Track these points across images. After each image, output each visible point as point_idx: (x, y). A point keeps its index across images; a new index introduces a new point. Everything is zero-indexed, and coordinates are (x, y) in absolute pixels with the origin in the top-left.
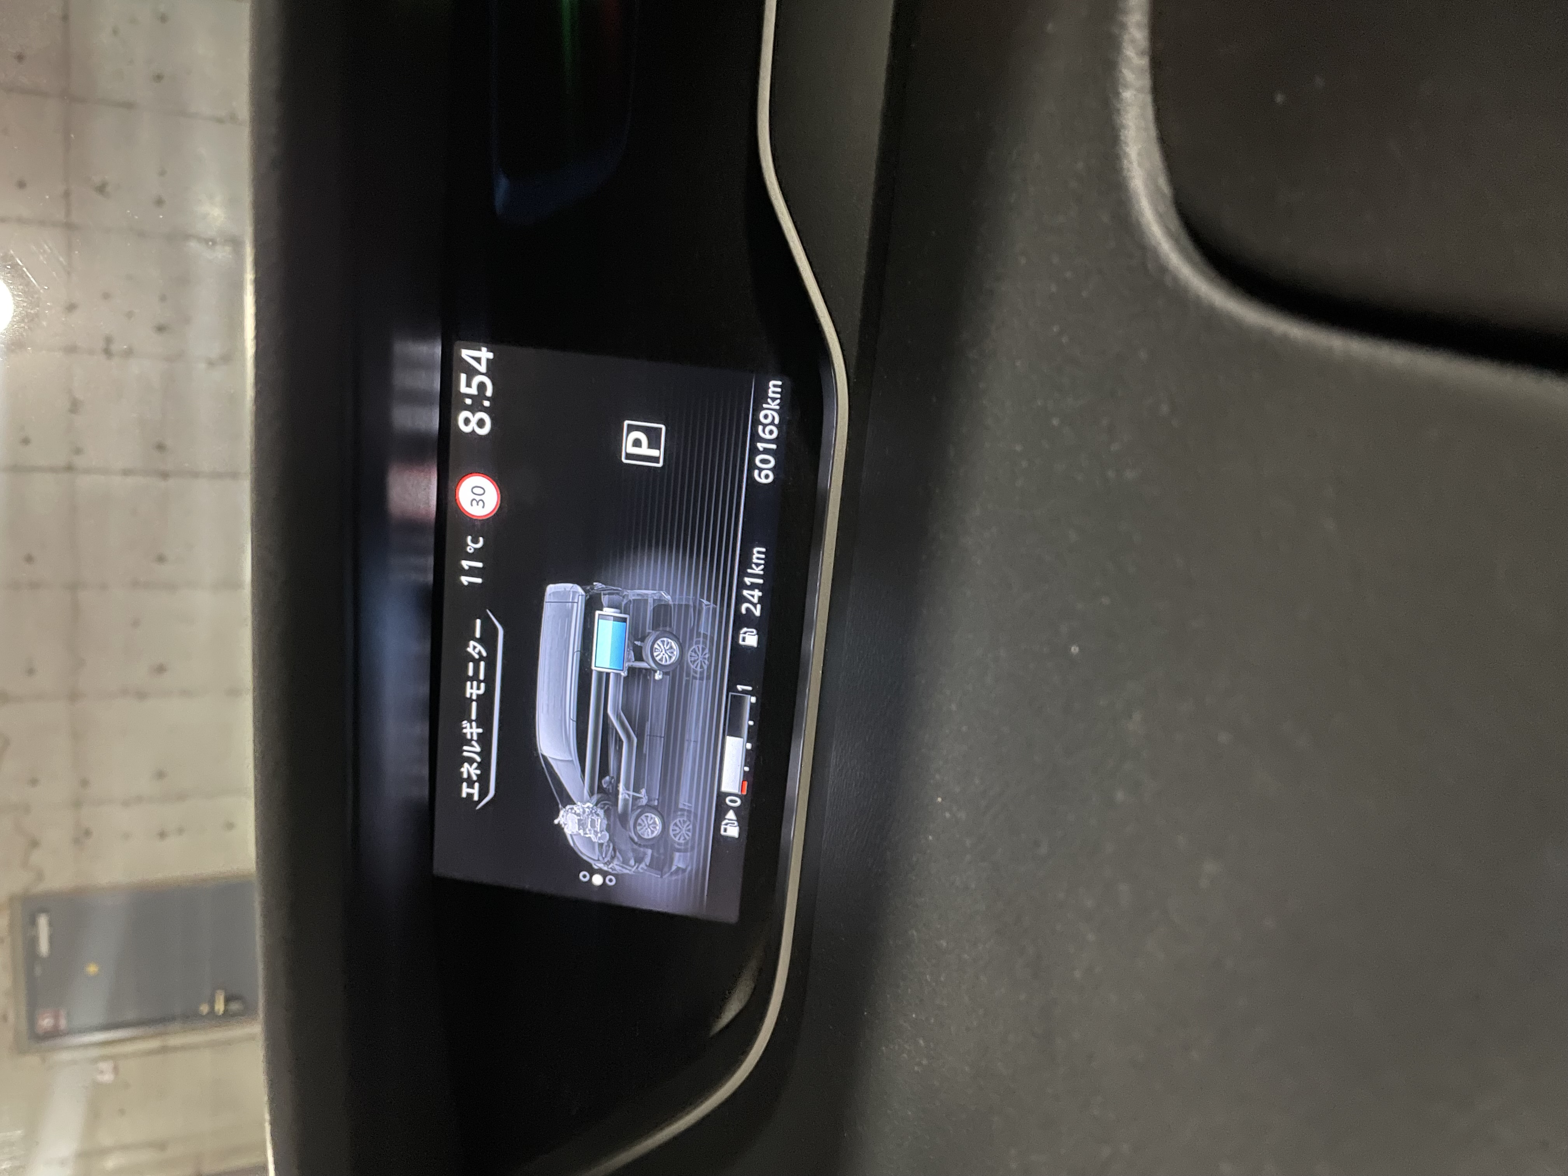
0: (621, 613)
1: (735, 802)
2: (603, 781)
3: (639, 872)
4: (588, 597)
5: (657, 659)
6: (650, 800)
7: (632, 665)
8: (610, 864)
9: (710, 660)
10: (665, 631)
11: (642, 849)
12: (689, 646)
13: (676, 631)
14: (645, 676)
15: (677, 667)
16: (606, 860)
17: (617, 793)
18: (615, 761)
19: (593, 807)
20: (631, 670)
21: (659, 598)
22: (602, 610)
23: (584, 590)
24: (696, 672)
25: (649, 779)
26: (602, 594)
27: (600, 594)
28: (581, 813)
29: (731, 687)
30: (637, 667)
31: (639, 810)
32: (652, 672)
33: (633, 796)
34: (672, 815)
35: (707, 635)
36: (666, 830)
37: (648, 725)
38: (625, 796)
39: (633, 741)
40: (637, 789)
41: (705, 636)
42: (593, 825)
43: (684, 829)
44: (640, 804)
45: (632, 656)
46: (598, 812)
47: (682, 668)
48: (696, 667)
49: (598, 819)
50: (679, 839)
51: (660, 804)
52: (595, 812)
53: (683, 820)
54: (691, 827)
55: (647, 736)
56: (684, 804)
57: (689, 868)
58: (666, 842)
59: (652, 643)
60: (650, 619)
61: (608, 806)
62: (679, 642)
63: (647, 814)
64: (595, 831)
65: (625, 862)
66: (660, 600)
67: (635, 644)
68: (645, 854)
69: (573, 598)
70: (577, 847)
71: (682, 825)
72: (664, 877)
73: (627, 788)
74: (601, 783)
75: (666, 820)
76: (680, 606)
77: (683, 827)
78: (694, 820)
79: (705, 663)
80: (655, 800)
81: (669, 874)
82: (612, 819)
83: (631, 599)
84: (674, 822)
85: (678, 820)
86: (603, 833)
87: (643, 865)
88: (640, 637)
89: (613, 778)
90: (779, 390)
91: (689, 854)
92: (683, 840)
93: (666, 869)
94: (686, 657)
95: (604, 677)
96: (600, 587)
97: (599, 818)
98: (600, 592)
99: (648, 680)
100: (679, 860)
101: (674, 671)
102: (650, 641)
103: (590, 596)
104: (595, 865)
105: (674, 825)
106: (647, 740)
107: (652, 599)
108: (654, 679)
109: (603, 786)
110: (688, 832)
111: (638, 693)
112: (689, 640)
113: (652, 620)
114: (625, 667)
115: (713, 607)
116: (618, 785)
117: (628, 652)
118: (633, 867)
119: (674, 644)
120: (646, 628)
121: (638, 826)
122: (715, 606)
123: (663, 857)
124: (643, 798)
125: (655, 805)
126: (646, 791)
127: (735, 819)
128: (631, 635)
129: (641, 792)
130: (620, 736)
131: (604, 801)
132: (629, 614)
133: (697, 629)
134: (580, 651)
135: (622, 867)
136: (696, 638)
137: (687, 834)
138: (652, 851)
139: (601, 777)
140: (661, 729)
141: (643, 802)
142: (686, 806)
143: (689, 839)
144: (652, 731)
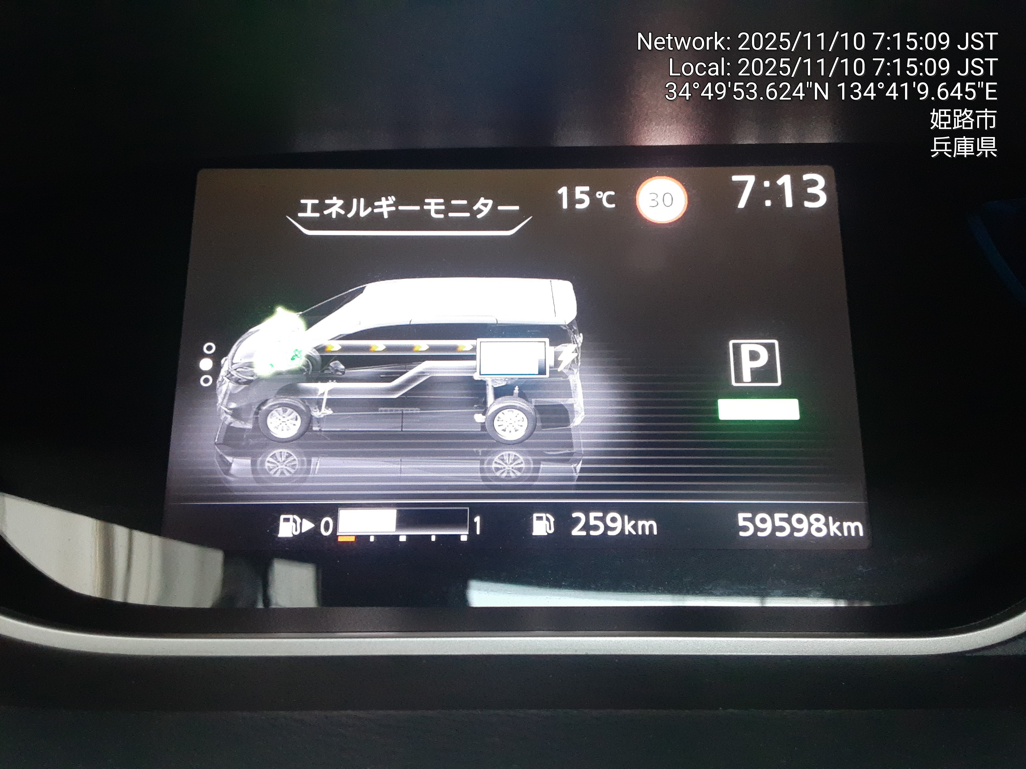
0: (550, 368)
1: (327, 528)
2: (337, 362)
3: (220, 415)
4: (564, 328)
5: (500, 415)
6: (319, 420)
7: (487, 385)
8: (228, 378)
9: (507, 479)
10: (536, 420)
11: (252, 416)
12: (521, 451)
13: (537, 434)
14: (476, 402)
15: (493, 439)
16: (234, 373)
17: (325, 379)
18: (365, 374)
19: (304, 353)
20: (482, 385)
21: (575, 410)
22: (551, 345)
23: (571, 322)
24: (490, 463)
25: (350, 417)
26: (570, 345)
27: (569, 342)
28: (293, 338)
29: (476, 509)
30: (487, 392)
31: (303, 408)
32: (484, 410)
33: (323, 399)
34: (301, 450)
35: (538, 472)
36: (281, 444)
37: (416, 410)
38: (321, 390)
39: (392, 394)
40: (331, 403)
41: (537, 470)
43: (284, 467)
44: (311, 409)
45: (499, 384)
46: (296, 358)
47: (493, 445)
48: (496, 463)
49: (289, 361)
50: (268, 462)
51: (314, 433)
53: (295, 465)
54: (288, 475)
55: (402, 411)
56: (316, 465)
57: (229, 478)
58: (265, 445)
59: (520, 407)
60: (548, 402)
61: (308, 371)
62: (525, 440)
63: (299, 417)
65: (232, 397)
66: (573, 412)
67: (515, 387)
68: (246, 421)
69: (559, 312)
70: (249, 336)
71: (288, 465)
72: (215, 447)
73: (331, 392)
74: (335, 360)
75: (294, 442)
76: (570, 437)
77: (286, 466)
78: (296, 478)
79: (503, 473)
80: (319, 426)
81: (221, 453)
82: (291, 377)
83: (567, 379)
84: (293, 454)
85: (296, 459)
86: (271, 366)
87: (230, 419)
88: (524, 392)
89: (343, 373)
90: (853, 534)
91: (251, 476)
92: (268, 467)
93: (228, 449)
94: (505, 449)
95: (471, 354)
96: (578, 342)
97: (291, 362)
98: (572, 339)
99: (473, 406)
100: (241, 465)
101: (488, 436)
102: (520, 403)
103: (566, 330)
104: (226, 360)
105: (287, 453)
106: (397, 411)
107: (573, 402)
108: (473, 414)
109: (332, 361)
110: (279, 472)
111: (454, 395)
112: (529, 451)
113: (547, 404)
114: (484, 378)
115: (575, 476)
116: (335, 381)
117: (504, 379)
118: (226, 407)
119: (520, 433)
120: (537, 398)
121: (283, 409)
122: (577, 478)
123: (244, 444)
124: (320, 412)
125: (312, 427)
126: (331, 415)
127: (303, 531)
128: (526, 382)
129: (327, 409)
130: (398, 377)
131: (312, 365)
132: (552, 377)
133: (544, 460)
134: (497, 324)
135: (226, 393)
136: (534, 460)
137: (276, 472)
138: (250, 429)
139: (342, 359)
140: (413, 427)
141: (315, 413)
142: (315, 467)
143: (269, 474)
144: (408, 416)
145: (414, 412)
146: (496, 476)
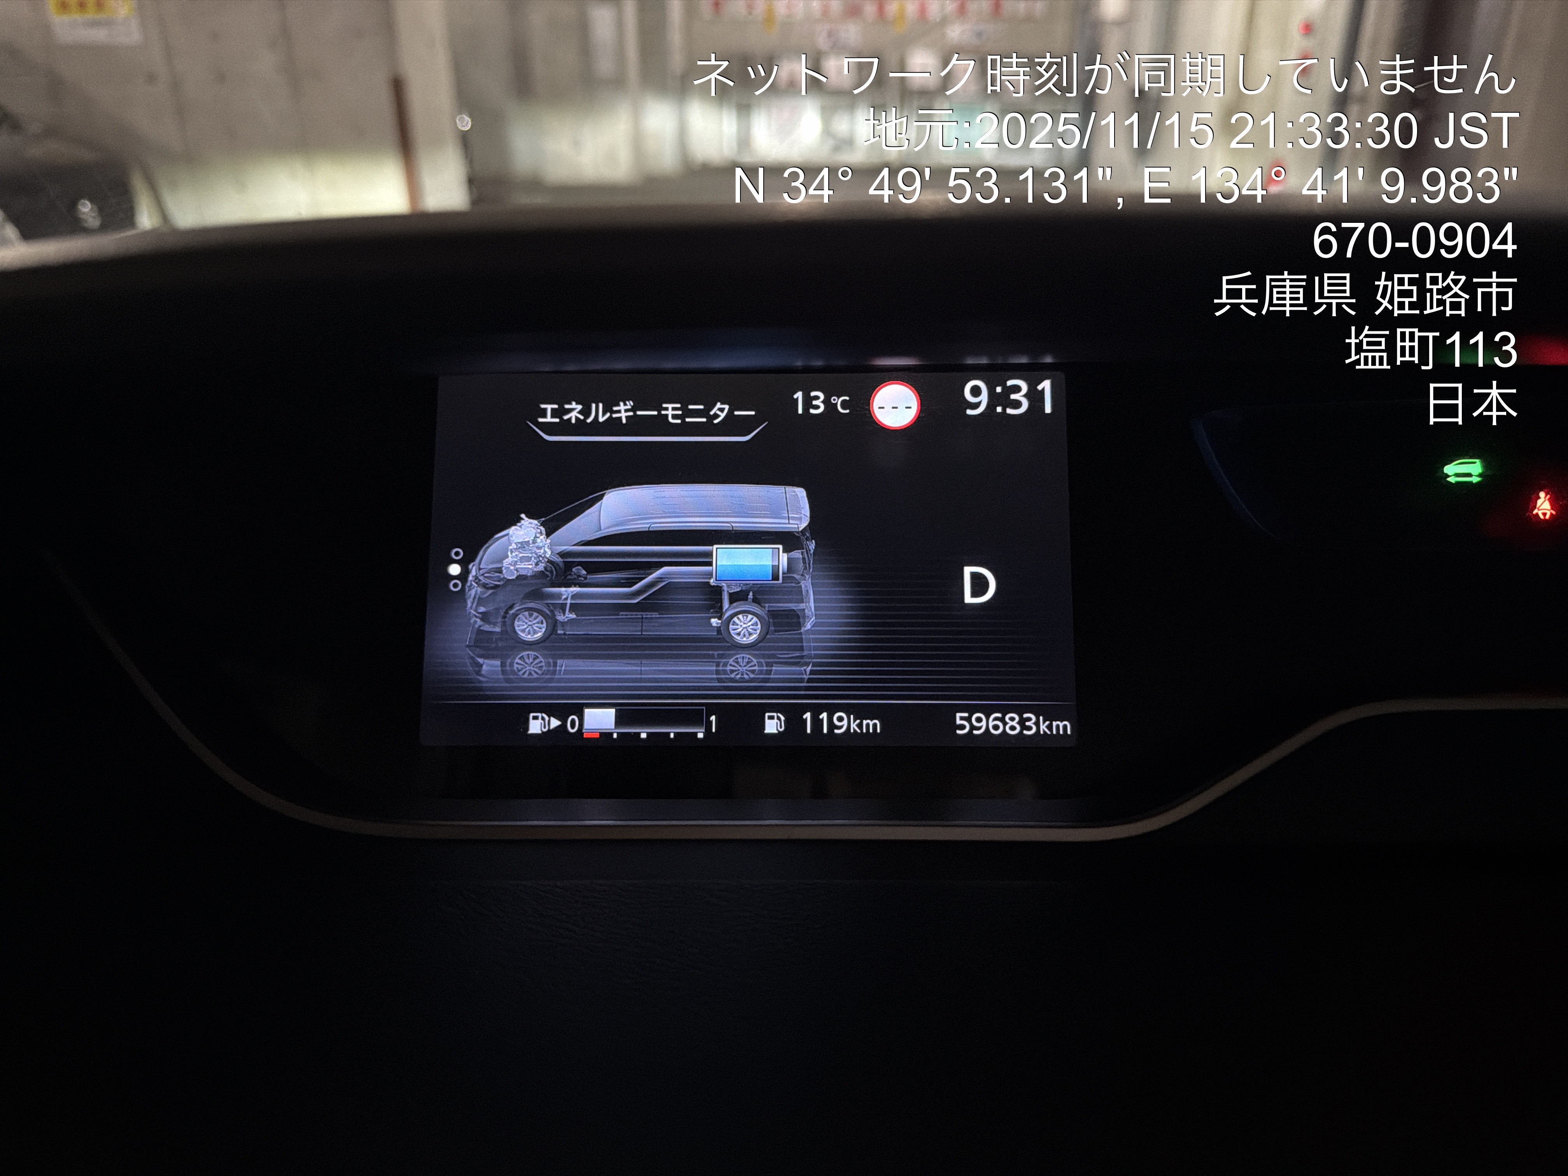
0: (783, 573)
1: (573, 726)
2: (579, 567)
3: (470, 619)
4: (797, 535)
5: (735, 619)
6: (563, 624)
7: (723, 590)
8: (476, 583)
9: (741, 680)
10: (768, 625)
11: (500, 620)
12: (756, 654)
13: (768, 639)
14: (712, 607)
15: (727, 642)
16: (481, 578)
17: (568, 586)
18: (606, 579)
19: (547, 558)
20: (718, 590)
21: (806, 615)
22: (783, 552)
23: (804, 529)
24: (725, 665)
25: (592, 621)
26: (803, 551)
27: (803, 549)
28: (537, 544)
29: (712, 709)
30: (723, 597)
31: (548, 612)
32: (719, 615)
33: (566, 604)
34: (546, 652)
35: (770, 674)
36: (528, 646)
37: (655, 615)
38: (565, 594)
39: (633, 599)
40: (574, 608)
41: (769, 672)
42: (523, 560)
43: (531, 668)
44: (556, 613)
45: (735, 589)
46: (541, 564)
47: (729, 648)
48: (731, 665)
49: (532, 565)
50: (517, 663)
51: (559, 636)
52: (540, 561)
53: (542, 666)
54: (535, 676)
55: (642, 615)
56: (562, 666)
57: (481, 678)
58: (513, 648)
59: (753, 612)
60: (781, 607)
61: (550, 575)
62: (758, 643)
63: (544, 621)
64: (516, 562)
65: (481, 601)
66: (804, 617)
67: (749, 592)
68: (495, 624)
69: (793, 518)
70: (495, 542)
71: (535, 666)
72: (467, 649)
73: (575, 596)
74: (577, 566)
75: (540, 644)
76: (801, 640)
77: (533, 667)
78: (544, 678)
79: (737, 674)
80: (563, 630)
81: (472, 655)
82: (533, 582)
83: (799, 585)
84: (539, 656)
85: (542, 660)
86: (515, 572)
87: (479, 622)
88: (758, 597)
89: (586, 578)
90: (1061, 732)
91: (501, 677)
92: (517, 668)
93: (478, 651)
94: (740, 652)
95: (706, 560)
96: (810, 548)
97: (534, 566)
98: (805, 547)
99: (709, 611)
100: (492, 666)
101: (723, 640)
102: (756, 609)
103: (799, 537)
104: (473, 566)
105: (535, 655)
106: (636, 615)
107: (805, 608)
108: (711, 618)
109: (574, 567)
110: (527, 673)
111: (692, 600)
112: (763, 654)
113: (779, 609)
114: (720, 583)
115: (804, 678)
116: (577, 586)
117: (738, 585)
118: (476, 611)
119: (754, 637)
120: (770, 603)
121: (529, 613)
122: (806, 680)
123: (493, 645)
124: (564, 616)
125: (557, 631)
126: (574, 619)
128: (760, 587)
129: (571, 613)
130: (637, 583)
131: (556, 572)
132: (785, 583)
133: (776, 663)
134: (733, 530)
135: (475, 597)
136: (766, 663)
137: (524, 674)
138: (498, 632)
139: (584, 565)
140: (652, 631)
141: (560, 617)
142: (560, 669)
143: (518, 675)
144: (647, 621)
145: (654, 616)
146: (732, 678)
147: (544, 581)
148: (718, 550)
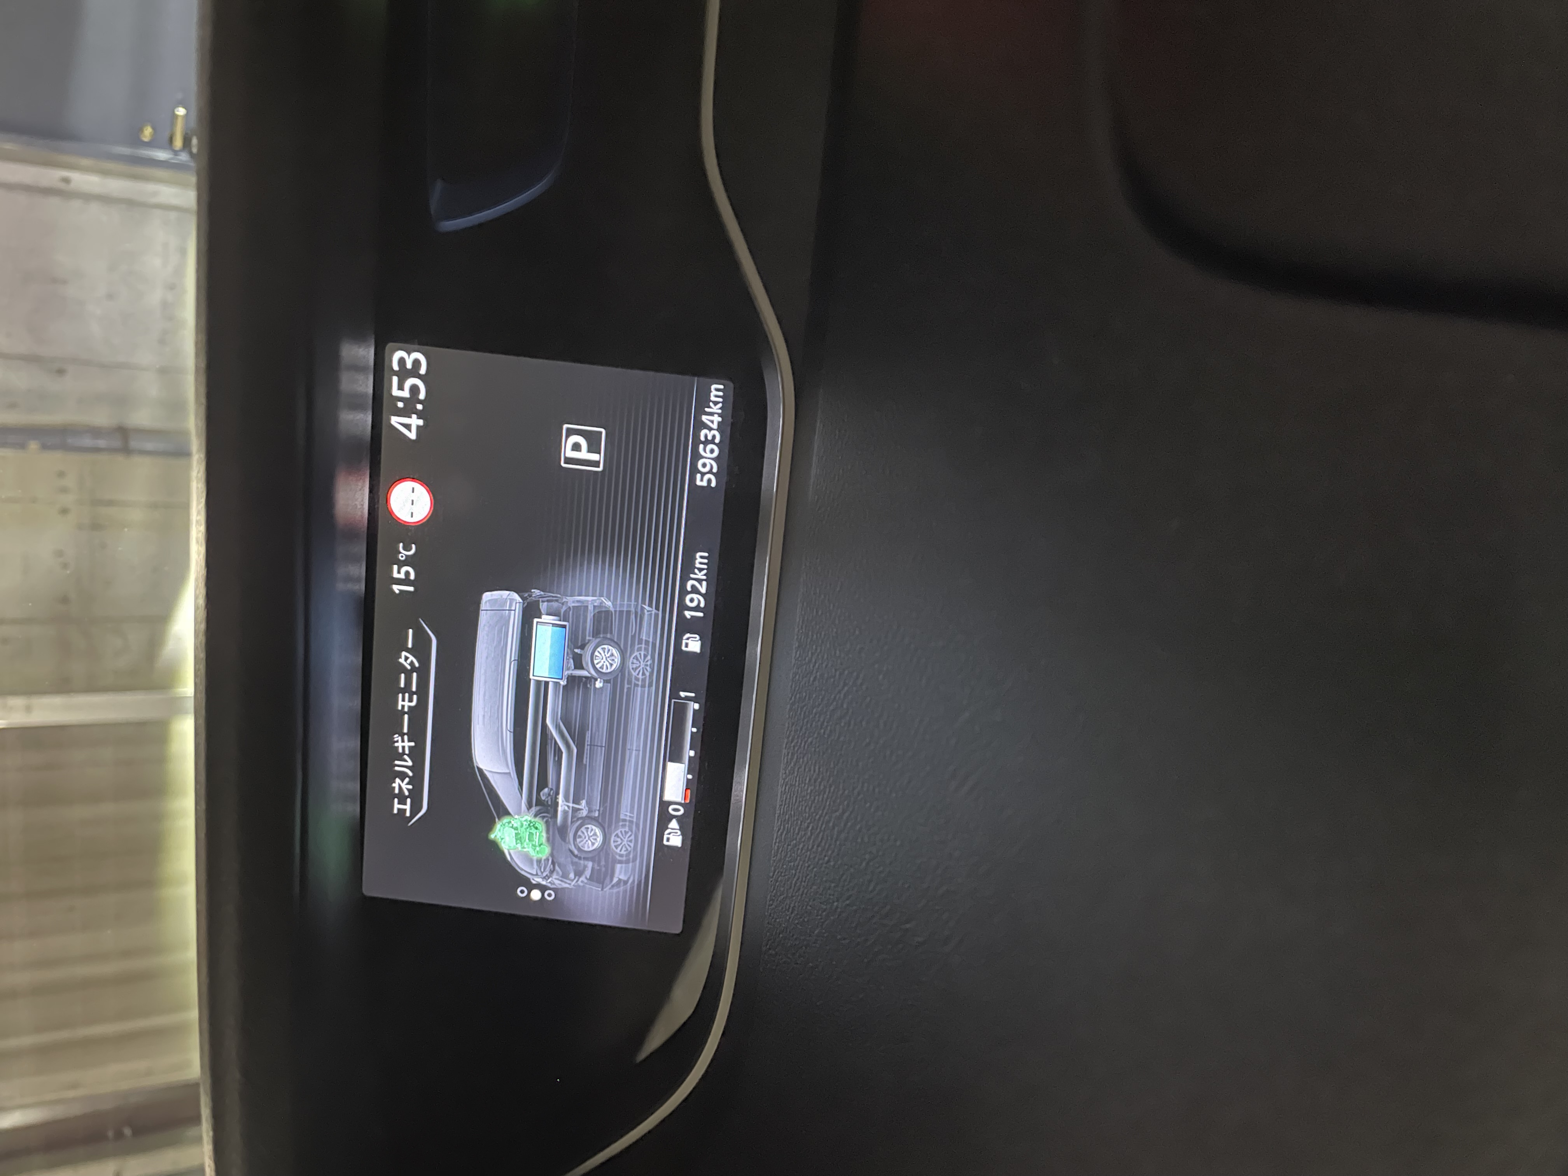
0: (560, 620)
1: (678, 810)
2: (542, 794)
3: (579, 886)
4: (526, 604)
5: (598, 666)
6: (590, 811)
7: (571, 674)
8: (549, 878)
9: (652, 667)
10: (605, 638)
11: (582, 862)
12: (630, 653)
13: (618, 638)
14: (585, 684)
15: (618, 675)
16: (545, 874)
17: (557, 804)
18: (554, 773)
19: (532, 820)
20: (572, 679)
21: (599, 605)
22: (540, 618)
23: (522, 597)
24: (637, 679)
25: (589, 787)
26: (541, 601)
27: (539, 601)
28: (519, 827)
29: (674, 694)
30: (577, 675)
31: (579, 822)
32: (593, 680)
33: (573, 807)
34: (613, 827)
35: (649, 642)
36: (607, 841)
37: (588, 735)
38: (564, 808)
39: (572, 752)
40: (576, 801)
41: (647, 642)
42: (531, 838)
43: (626, 840)
44: (580, 816)
45: (571, 664)
46: (536, 825)
47: (623, 676)
48: (638, 674)
49: (536, 833)
50: (621, 851)
51: (600, 815)
52: (533, 826)
53: (625, 831)
54: (633, 837)
55: (588, 745)
56: (626, 815)
57: (630, 881)
58: (607, 854)
59: (593, 650)
60: (590, 627)
61: (547, 819)
62: (621, 649)
63: (586, 826)
64: (533, 845)
65: (565, 876)
67: (575, 651)
68: (585, 867)
69: (511, 605)
70: (514, 861)
71: (624, 836)
72: (605, 890)
73: (567, 799)
74: (539, 796)
75: (606, 830)
76: (621, 612)
77: (625, 838)
78: (635, 831)
79: (647, 670)
80: (595, 811)
81: (610, 886)
82: (551, 833)
83: (571, 608)
84: (616, 833)
85: (620, 830)
86: (542, 846)
87: (583, 878)
88: (580, 644)
89: (552, 789)
90: (721, 394)
91: (631, 864)
92: (625, 851)
93: (607, 881)
94: (627, 666)
95: (543, 686)
96: (538, 594)
97: (537, 831)
98: (538, 599)
99: (589, 688)
100: (620, 872)
101: (616, 678)
102: (590, 648)
103: (528, 603)
104: (533, 879)
105: (615, 836)
106: (587, 750)
107: (592, 606)
108: (595, 688)
109: (541, 798)
110: (629, 843)
111: (577, 702)
112: (631, 647)
113: (592, 627)
114: (565, 676)
115: (655, 613)
116: (558, 797)
117: (567, 661)
118: (572, 881)
119: (615, 652)
120: (586, 635)
121: (578, 838)
122: (657, 612)
123: (604, 869)
124: (582, 809)
125: (595, 817)
126: (587, 802)
127: (678, 828)
128: (571, 642)
129: (581, 804)
130: (559, 746)
131: (544, 812)
132: (569, 621)
133: (639, 636)
134: (518, 660)
135: (561, 881)
136: (638, 644)
137: (629, 845)
138: (592, 863)
139: (540, 789)
140: (602, 738)
141: (584, 813)
142: (628, 816)
143: (630, 851)
144: (593, 741)
146: (649, 674)
147: (551, 824)
148: (535, 675)
